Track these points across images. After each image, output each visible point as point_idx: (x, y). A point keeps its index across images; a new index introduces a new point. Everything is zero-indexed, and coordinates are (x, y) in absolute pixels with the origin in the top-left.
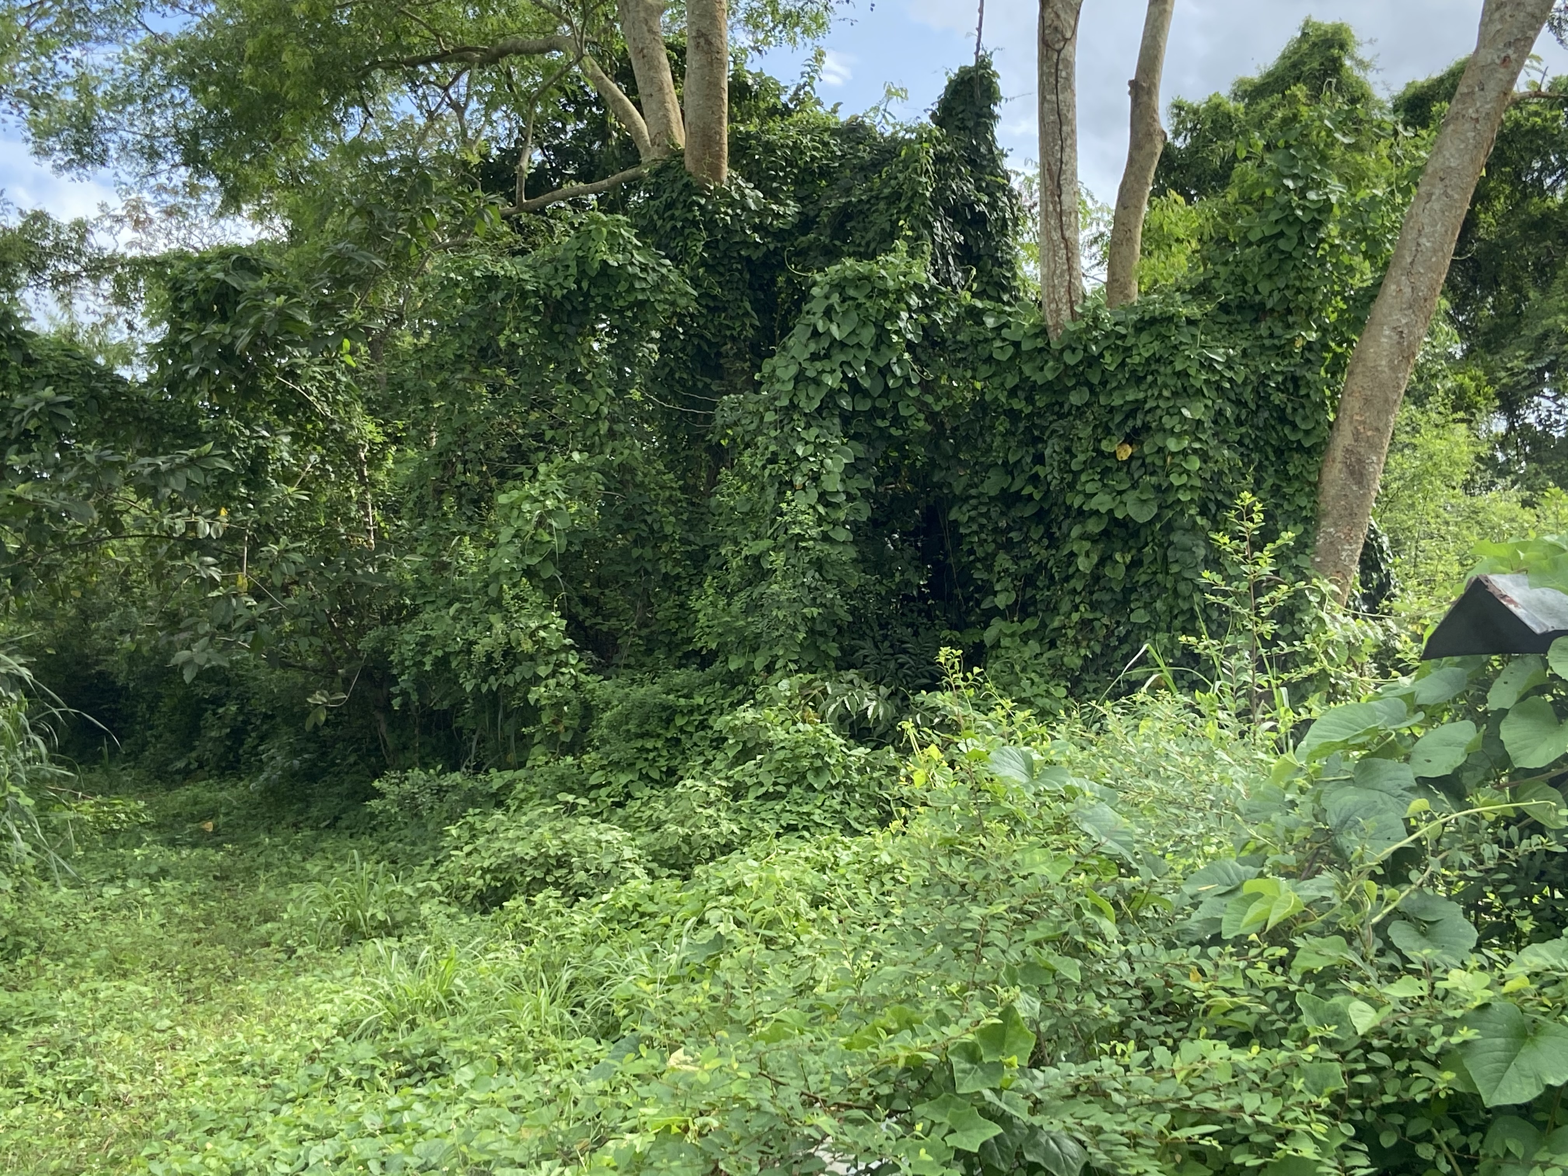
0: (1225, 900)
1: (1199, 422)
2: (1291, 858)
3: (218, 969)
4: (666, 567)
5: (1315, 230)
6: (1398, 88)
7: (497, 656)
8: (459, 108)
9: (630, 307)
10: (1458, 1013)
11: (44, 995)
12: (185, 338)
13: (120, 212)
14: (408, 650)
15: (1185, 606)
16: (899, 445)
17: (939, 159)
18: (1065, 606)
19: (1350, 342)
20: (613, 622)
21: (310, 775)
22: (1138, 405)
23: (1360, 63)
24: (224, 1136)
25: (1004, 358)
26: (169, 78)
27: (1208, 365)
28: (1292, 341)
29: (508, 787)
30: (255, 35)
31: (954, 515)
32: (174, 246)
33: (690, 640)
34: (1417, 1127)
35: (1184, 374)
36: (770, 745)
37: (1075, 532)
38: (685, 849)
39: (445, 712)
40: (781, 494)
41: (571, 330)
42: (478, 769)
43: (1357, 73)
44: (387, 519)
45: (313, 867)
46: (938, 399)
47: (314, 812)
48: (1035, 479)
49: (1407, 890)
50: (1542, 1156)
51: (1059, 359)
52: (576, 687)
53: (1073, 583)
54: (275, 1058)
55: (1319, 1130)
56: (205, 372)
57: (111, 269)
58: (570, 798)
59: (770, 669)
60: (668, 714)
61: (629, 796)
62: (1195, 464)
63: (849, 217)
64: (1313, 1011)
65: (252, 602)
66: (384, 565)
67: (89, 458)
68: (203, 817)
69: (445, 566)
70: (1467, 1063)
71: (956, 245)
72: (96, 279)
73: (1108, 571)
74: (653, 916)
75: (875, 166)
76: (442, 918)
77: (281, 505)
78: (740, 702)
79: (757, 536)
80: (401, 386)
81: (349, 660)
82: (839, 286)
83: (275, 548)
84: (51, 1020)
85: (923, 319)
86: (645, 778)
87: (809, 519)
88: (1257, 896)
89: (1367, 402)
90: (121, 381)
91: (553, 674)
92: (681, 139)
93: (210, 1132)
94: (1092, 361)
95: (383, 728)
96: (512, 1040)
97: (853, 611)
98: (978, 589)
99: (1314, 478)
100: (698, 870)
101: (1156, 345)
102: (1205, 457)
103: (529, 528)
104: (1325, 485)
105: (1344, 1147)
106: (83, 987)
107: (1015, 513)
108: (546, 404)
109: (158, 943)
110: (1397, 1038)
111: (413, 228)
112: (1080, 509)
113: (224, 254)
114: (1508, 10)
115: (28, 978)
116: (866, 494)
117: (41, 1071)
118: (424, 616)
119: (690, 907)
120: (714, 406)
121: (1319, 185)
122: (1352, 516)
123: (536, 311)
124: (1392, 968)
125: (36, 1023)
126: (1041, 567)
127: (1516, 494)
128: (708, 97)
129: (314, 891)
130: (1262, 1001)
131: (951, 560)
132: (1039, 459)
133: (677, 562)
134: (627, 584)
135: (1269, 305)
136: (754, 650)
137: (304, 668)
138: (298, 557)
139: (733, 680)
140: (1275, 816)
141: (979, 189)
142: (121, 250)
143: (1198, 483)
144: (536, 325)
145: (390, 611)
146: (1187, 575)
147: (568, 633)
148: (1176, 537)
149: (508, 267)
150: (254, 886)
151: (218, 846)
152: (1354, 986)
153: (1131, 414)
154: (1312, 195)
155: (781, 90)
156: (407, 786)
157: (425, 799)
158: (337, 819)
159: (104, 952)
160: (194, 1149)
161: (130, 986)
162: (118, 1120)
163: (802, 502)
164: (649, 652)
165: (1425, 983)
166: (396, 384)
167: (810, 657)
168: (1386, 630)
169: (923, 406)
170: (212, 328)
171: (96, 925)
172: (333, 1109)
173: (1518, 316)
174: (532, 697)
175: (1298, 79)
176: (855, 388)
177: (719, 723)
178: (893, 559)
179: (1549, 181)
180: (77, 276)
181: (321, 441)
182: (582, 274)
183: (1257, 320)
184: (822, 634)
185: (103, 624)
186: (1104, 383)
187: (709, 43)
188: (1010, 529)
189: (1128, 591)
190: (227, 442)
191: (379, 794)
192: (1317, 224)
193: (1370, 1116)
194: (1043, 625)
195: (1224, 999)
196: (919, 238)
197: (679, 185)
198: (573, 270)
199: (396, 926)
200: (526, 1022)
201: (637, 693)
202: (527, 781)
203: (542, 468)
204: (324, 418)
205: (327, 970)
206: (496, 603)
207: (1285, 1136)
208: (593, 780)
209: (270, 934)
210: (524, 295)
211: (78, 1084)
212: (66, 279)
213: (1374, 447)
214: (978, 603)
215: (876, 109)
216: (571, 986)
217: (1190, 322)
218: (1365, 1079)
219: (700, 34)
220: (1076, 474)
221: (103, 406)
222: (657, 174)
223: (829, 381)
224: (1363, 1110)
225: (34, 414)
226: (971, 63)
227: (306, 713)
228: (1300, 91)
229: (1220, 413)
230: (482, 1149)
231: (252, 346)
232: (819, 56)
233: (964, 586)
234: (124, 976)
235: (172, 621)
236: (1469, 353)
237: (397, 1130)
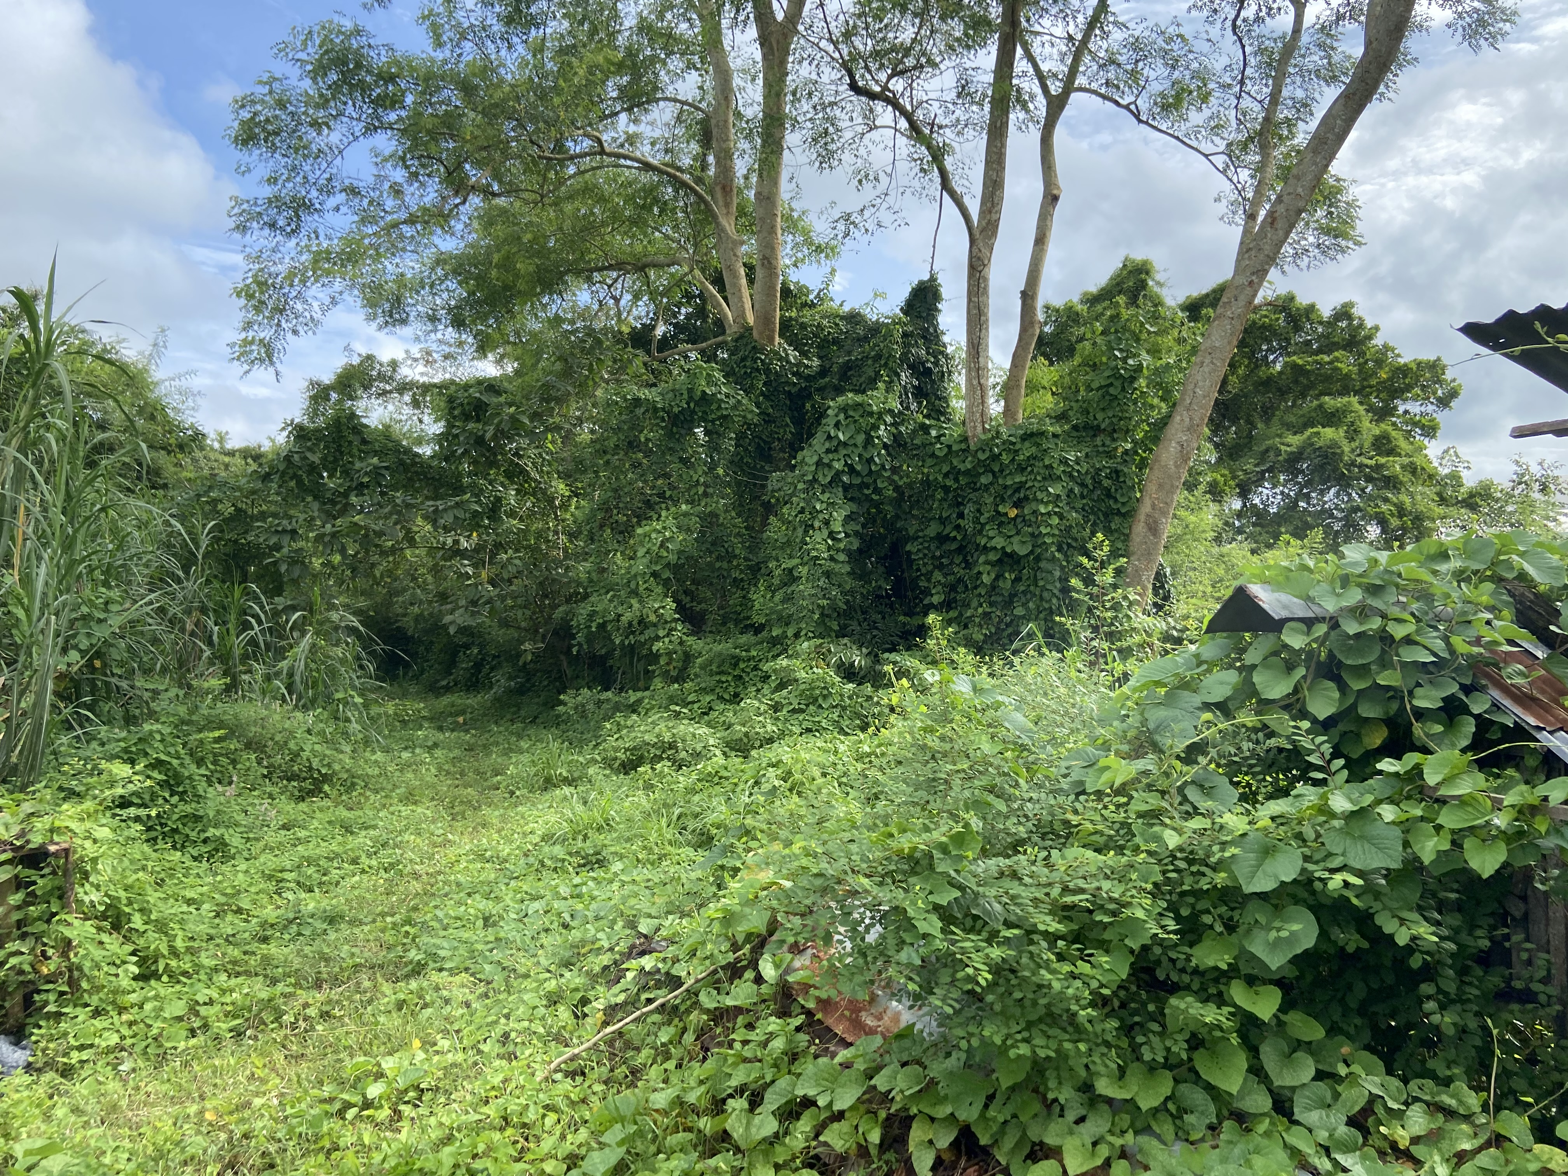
0: (1089, 770)
1: (1058, 496)
2: (1125, 748)
3: (470, 802)
4: (736, 574)
5: (1132, 382)
6: (1181, 299)
7: (635, 623)
8: (617, 300)
9: (719, 419)
10: (1229, 838)
11: (370, 813)
12: (455, 431)
13: (418, 356)
14: (582, 619)
15: (1047, 606)
16: (877, 505)
17: (905, 335)
18: (974, 604)
19: (1151, 450)
20: (703, 605)
21: (521, 691)
22: (1022, 485)
23: (1159, 284)
24: (477, 896)
25: (941, 454)
26: (446, 276)
27: (1064, 462)
28: (1116, 449)
29: (639, 701)
30: (499, 251)
31: (908, 548)
32: (448, 376)
33: (748, 618)
34: (1201, 905)
35: (1050, 467)
36: (796, 680)
37: (981, 560)
38: (745, 740)
39: (601, 656)
40: (806, 532)
41: (683, 432)
42: (621, 690)
43: (1156, 289)
44: (571, 542)
45: (524, 744)
46: (901, 478)
47: (523, 713)
48: (958, 527)
49: (1196, 767)
50: (1277, 924)
51: (975, 456)
52: (681, 643)
53: (980, 590)
54: (505, 853)
55: (1147, 902)
56: (466, 452)
57: (411, 389)
58: (678, 708)
59: (797, 635)
60: (735, 661)
61: (711, 709)
62: (1055, 521)
63: (850, 369)
64: (1142, 834)
65: (490, 588)
66: (567, 569)
67: (398, 501)
68: (457, 715)
69: (604, 570)
70: (1233, 867)
71: (914, 387)
72: (401, 394)
73: (1001, 583)
74: (727, 778)
75: (866, 339)
76: (600, 777)
77: (509, 531)
78: (778, 655)
79: (791, 557)
80: (581, 463)
81: (546, 623)
82: (844, 409)
83: (504, 556)
84: (375, 827)
85: (894, 430)
86: (721, 698)
87: (823, 547)
88: (1108, 768)
89: (1161, 486)
90: (417, 455)
91: (668, 635)
92: (751, 320)
93: (469, 895)
94: (995, 458)
95: (565, 664)
96: (645, 848)
97: (847, 603)
98: (922, 592)
99: (1127, 531)
100: (754, 753)
101: (1034, 449)
102: (1061, 517)
103: (655, 548)
104: (1133, 536)
105: (1160, 914)
106: (392, 809)
107: (946, 547)
108: (667, 476)
109: (433, 786)
110: (1192, 852)
111: (591, 369)
112: (985, 547)
113: (479, 382)
114: (1253, 253)
115: (359, 803)
116: (856, 533)
117: (369, 856)
118: (592, 599)
119: (749, 774)
120: (767, 479)
121: (1134, 356)
122: (1149, 555)
123: (663, 420)
124: (1187, 813)
125: (366, 828)
126: (960, 580)
127: (1246, 546)
128: (768, 295)
129: (525, 758)
130: (1111, 828)
131: (906, 575)
132: (961, 516)
133: (742, 571)
134: (711, 584)
135: (1103, 426)
136: (787, 624)
137: (519, 628)
138: (517, 562)
139: (774, 642)
140: (1116, 723)
141: (928, 353)
142: (417, 377)
143: (1057, 532)
144: (662, 428)
145: (571, 596)
146: (1048, 587)
147: (676, 611)
148: (1043, 564)
149: (645, 393)
150: (488, 755)
151: (467, 731)
152: (1167, 821)
153: (1017, 490)
154: (1130, 362)
155: (809, 292)
156: (579, 698)
157: (591, 707)
158: (536, 718)
159: (403, 790)
160: (459, 903)
161: (419, 810)
162: (416, 886)
163: (818, 536)
164: (724, 624)
165: (1209, 821)
166: (579, 462)
167: (821, 629)
168: (1168, 623)
169: (892, 482)
170: (471, 426)
171: (398, 774)
172: (540, 883)
173: (1250, 437)
174: (655, 648)
175: (1120, 292)
176: (852, 470)
177: (766, 667)
178: (871, 572)
179: (1271, 358)
180: (390, 392)
181: (534, 495)
182: (691, 398)
183: (1095, 436)
184: (828, 616)
185: (400, 599)
186: (1001, 471)
187: (770, 263)
188: (942, 557)
189: (1012, 596)
190: (478, 493)
191: (564, 704)
192: (1133, 379)
193: (1175, 897)
194: (961, 614)
195: (1090, 826)
196: (891, 382)
197: (749, 347)
198: (685, 396)
199: (574, 780)
200: (653, 837)
201: (718, 648)
202: (652, 698)
203: (664, 513)
204: (536, 480)
205: (534, 804)
206: (635, 593)
207: (1127, 905)
208: (690, 699)
209: (499, 783)
210: (656, 410)
211: (390, 864)
212: (385, 393)
213: (1165, 514)
214: (921, 601)
215: (867, 304)
216: (679, 818)
217: (1055, 436)
218: (1173, 875)
219: (765, 258)
220: (983, 525)
221: (406, 470)
222: (736, 340)
223: (837, 465)
224: (1170, 893)
225: (366, 473)
226: (926, 277)
227: (519, 655)
228: (1121, 300)
229: (1071, 491)
230: (632, 908)
231: (495, 437)
232: (833, 272)
233: (913, 590)
234: (415, 803)
235: (443, 597)
236: (1220, 460)
237: (579, 896)
